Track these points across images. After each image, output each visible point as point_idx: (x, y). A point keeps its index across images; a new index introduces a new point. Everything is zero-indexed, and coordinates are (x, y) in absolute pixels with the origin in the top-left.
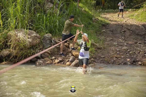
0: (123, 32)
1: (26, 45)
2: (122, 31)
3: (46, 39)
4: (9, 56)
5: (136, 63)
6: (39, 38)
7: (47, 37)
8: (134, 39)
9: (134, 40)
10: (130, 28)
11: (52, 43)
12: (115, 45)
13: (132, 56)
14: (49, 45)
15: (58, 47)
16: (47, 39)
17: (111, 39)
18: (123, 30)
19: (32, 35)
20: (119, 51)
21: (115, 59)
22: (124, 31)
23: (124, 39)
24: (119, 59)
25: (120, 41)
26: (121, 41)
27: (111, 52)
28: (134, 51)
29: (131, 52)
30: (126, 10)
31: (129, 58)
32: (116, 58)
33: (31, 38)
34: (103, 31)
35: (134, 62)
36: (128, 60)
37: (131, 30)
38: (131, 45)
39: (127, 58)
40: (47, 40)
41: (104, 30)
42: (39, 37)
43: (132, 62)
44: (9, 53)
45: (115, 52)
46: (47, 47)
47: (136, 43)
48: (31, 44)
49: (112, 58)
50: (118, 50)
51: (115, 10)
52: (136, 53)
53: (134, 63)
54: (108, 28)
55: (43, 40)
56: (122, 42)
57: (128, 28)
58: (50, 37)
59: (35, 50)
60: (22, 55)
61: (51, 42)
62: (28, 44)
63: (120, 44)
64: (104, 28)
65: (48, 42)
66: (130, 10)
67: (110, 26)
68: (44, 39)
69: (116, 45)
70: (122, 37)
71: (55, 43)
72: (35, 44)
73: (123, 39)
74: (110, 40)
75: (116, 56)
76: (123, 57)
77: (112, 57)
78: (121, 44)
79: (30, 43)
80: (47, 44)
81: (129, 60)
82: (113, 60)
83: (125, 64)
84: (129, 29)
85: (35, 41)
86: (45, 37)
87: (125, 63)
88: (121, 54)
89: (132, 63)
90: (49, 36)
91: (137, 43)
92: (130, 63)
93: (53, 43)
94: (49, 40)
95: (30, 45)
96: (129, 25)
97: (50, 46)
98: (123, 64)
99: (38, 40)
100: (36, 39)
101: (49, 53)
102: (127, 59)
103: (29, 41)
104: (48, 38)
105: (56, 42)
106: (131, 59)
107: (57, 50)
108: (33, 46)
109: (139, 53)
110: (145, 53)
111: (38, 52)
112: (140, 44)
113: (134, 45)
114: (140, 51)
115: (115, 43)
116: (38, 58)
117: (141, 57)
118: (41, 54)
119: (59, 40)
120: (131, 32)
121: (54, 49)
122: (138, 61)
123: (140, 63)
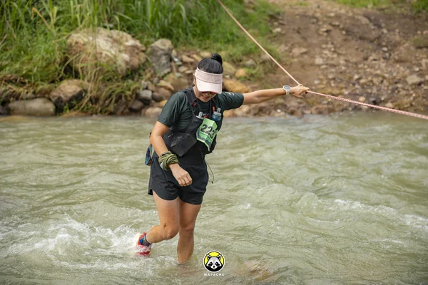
0: (325, 34)
1: (119, 69)
2: (321, 30)
3: (158, 54)
4: (79, 97)
6: (143, 51)
7: (161, 49)
9: (357, 53)
10: (337, 24)
11: (173, 64)
12: (319, 66)
13: (369, 91)
14: (168, 68)
15: (190, 74)
16: (160, 52)
17: (304, 50)
18: (322, 28)
19: (126, 44)
20: (334, 79)
22: (328, 31)
23: (334, 51)
25: (326, 54)
26: (329, 55)
27: (316, 82)
28: (369, 78)
29: (362, 81)
31: (361, 95)
33: (125, 50)
34: (277, 32)
35: (374, 103)
36: (362, 99)
37: (343, 29)
38: (356, 64)
39: (357, 94)
40: (161, 54)
42: (143, 49)
44: (79, 89)
45: (324, 83)
46: (162, 74)
47: (366, 59)
48: (128, 67)
50: (330, 77)
52: (375, 80)
54: (285, 25)
56: (333, 59)
57: (334, 24)
58: (167, 48)
59: (137, 81)
60: (110, 96)
61: (171, 60)
62: (124, 66)
63: (329, 62)
64: (276, 23)
65: (164, 60)
68: (153, 53)
69: (323, 65)
70: (329, 46)
71: (180, 63)
74: (303, 54)
75: (329, 90)
76: (347, 93)
78: (332, 62)
80: (163, 66)
81: (364, 99)
82: (325, 102)
85: (137, 60)
86: (154, 49)
88: (342, 85)
90: (165, 45)
93: (175, 62)
94: (165, 55)
96: (332, 15)
97: (169, 70)
98: (351, 109)
99: (142, 54)
100: (137, 54)
101: (169, 89)
102: (358, 97)
103: (124, 60)
105: (182, 61)
107: (188, 80)
108: (133, 73)
109: (382, 82)
110: (396, 83)
111: (145, 87)
112: (375, 60)
113: (364, 65)
114: (384, 78)
115: (318, 61)
116: (147, 103)
117: (389, 92)
118: (153, 92)
119: (189, 56)
120: (344, 32)
121: (180, 77)
122: (385, 102)
123: (390, 106)
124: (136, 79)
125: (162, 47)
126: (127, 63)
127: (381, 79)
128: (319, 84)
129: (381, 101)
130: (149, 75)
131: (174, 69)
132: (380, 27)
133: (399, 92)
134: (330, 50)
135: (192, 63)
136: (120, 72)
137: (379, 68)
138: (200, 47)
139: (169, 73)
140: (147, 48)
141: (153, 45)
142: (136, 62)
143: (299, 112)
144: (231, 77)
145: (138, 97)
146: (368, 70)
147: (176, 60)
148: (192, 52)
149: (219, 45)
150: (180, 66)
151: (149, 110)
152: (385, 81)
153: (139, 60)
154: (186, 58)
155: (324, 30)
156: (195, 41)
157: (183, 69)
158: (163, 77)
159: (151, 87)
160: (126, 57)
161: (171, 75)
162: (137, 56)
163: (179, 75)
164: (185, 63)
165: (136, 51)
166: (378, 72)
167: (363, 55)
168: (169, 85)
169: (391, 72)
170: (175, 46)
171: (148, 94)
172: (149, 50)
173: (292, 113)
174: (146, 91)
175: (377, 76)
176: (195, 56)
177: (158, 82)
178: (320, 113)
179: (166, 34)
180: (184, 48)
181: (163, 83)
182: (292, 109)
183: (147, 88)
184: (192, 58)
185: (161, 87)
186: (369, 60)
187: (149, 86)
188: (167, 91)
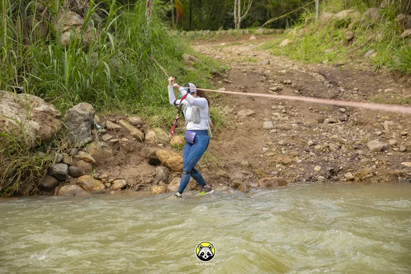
1: (26, 140)
2: (270, 88)
3: (77, 120)
5: (339, 175)
6: (58, 117)
7: (80, 115)
8: (311, 109)
9: (312, 114)
10: (289, 81)
11: (95, 131)
12: (268, 129)
13: (325, 158)
14: (89, 136)
15: (115, 143)
16: (80, 118)
17: (251, 112)
18: (272, 86)
19: (37, 109)
20: (286, 145)
21: (281, 170)
22: (278, 90)
23: (285, 113)
24: (292, 168)
25: (277, 117)
26: (280, 117)
27: (265, 149)
28: (326, 144)
29: (317, 147)
30: (247, 32)
31: (316, 164)
32: (283, 164)
33: (36, 117)
35: (332, 172)
36: (317, 168)
37: (295, 87)
38: (310, 127)
39: (312, 163)
40: (81, 120)
42: (58, 115)
43: (329, 174)
45: (274, 150)
46: (82, 143)
47: (321, 121)
48: (38, 136)
49: (273, 164)
50: (281, 142)
51: (218, 32)
52: (332, 146)
53: (335, 177)
54: (230, 83)
55: (67, 123)
56: (284, 121)
57: (285, 81)
58: (88, 113)
59: (50, 153)
60: (15, 171)
61: (93, 127)
62: (32, 134)
63: (280, 125)
64: (220, 82)
65: (84, 127)
66: (260, 30)
67: (231, 75)
68: (71, 119)
69: (272, 129)
70: (279, 107)
71: (104, 130)
72: (50, 136)
73: (284, 111)
74: (249, 116)
75: (280, 159)
76: (300, 161)
77: (272, 162)
78: (284, 125)
79: (37, 134)
80: (83, 134)
81: (320, 168)
82: (276, 173)
83: (312, 180)
84: (286, 84)
85: (50, 128)
86: (72, 114)
87: (310, 178)
88: (294, 152)
89: (329, 177)
90: (85, 110)
91: (323, 122)
92: (323, 177)
93: (97, 129)
94: (85, 121)
95: (38, 139)
96: (284, 71)
97: (89, 139)
98: (305, 180)
99: (57, 121)
100: (51, 120)
101: (90, 162)
102: (312, 166)
103: (33, 128)
104: (82, 115)
105: (106, 128)
106: (323, 167)
107: (113, 150)
108: (44, 143)
109: (340, 147)
110: (356, 149)
111: (59, 160)
112: (332, 122)
113: (320, 128)
114: (342, 143)
115: (267, 124)
116: (61, 179)
117: (348, 159)
118: (69, 165)
119: (115, 122)
120: (297, 91)
121: (102, 147)
122: (344, 171)
123: (349, 175)
124: (48, 151)
125: (82, 112)
126: (36, 132)
127: (338, 144)
128: (267, 151)
129: (340, 170)
130: (65, 145)
131: (97, 138)
132: (336, 85)
133: (359, 159)
134: (281, 112)
135: (118, 130)
136: (27, 143)
137: (336, 132)
138: (128, 111)
139: (89, 142)
140: (63, 113)
141: (70, 109)
142: (48, 130)
143: (244, 186)
144: (164, 145)
145: (50, 171)
146: (324, 134)
147: (98, 127)
148: (118, 117)
149: (151, 108)
150: (103, 133)
151: (64, 189)
152: (343, 146)
153: (52, 127)
154: (110, 125)
155: (274, 88)
156: (122, 104)
157: (107, 137)
158: (83, 147)
159: (67, 160)
160: (36, 124)
161: (93, 144)
162: (50, 124)
163: (102, 144)
164: (109, 130)
165: (50, 117)
166: (335, 136)
167: (318, 116)
168: (90, 157)
169: (349, 135)
170: (99, 111)
171: (63, 168)
172: (66, 115)
173: (236, 187)
174: (61, 165)
175: (334, 140)
176: (121, 121)
177: (77, 154)
178: (269, 186)
179: (88, 97)
180: (109, 113)
181: (82, 154)
182: (235, 181)
183: (62, 162)
184: (118, 123)
185: (80, 159)
186: (325, 122)
187: (65, 159)
188: (88, 164)
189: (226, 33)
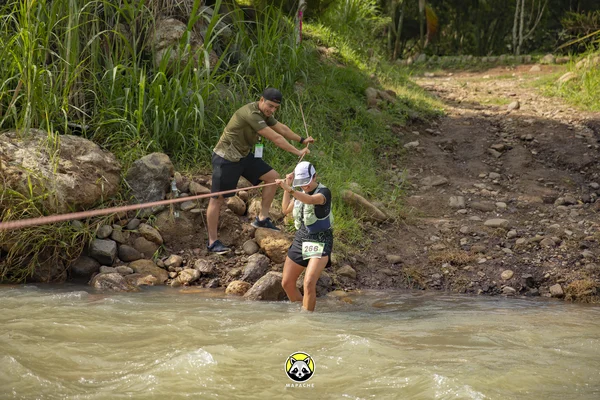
1: (52, 202)
2: (494, 146)
3: (145, 177)
5: (541, 288)
7: (149, 170)
8: (542, 181)
9: (540, 189)
10: (529, 136)
11: (169, 195)
12: (454, 208)
13: (526, 259)
15: (198, 214)
16: (149, 174)
17: (441, 179)
18: (498, 143)
19: (82, 158)
20: (471, 234)
21: (447, 272)
22: (505, 150)
23: (497, 184)
24: (466, 270)
25: (480, 189)
26: (484, 191)
27: (434, 238)
28: (537, 236)
29: (520, 241)
30: (529, 59)
31: (509, 267)
32: (453, 263)
33: (73, 169)
34: (411, 147)
35: (531, 282)
36: (506, 274)
39: (502, 265)
40: (150, 179)
41: (415, 143)
42: (114, 168)
43: (523, 284)
45: (449, 240)
46: (148, 212)
47: (550, 201)
48: (70, 198)
49: (437, 263)
50: (464, 229)
51: (484, 59)
53: (534, 290)
54: (436, 135)
55: (131, 182)
56: (487, 197)
57: (523, 136)
58: (161, 167)
59: (90, 223)
60: (30, 247)
61: (168, 189)
62: (61, 195)
63: (476, 204)
64: (417, 133)
65: (153, 188)
66: (549, 58)
67: (444, 124)
68: (136, 175)
69: (461, 208)
70: (492, 175)
72: (94, 198)
73: (495, 181)
74: (438, 186)
75: (451, 255)
76: (484, 260)
77: (437, 259)
78: (483, 204)
79: (69, 195)
80: (151, 199)
81: (511, 273)
82: (437, 276)
83: (492, 291)
84: (524, 140)
85: (94, 187)
86: (139, 169)
87: (491, 288)
88: (479, 247)
89: (524, 289)
90: (157, 164)
91: (553, 202)
92: (512, 289)
93: (173, 192)
94: (157, 179)
95: (70, 202)
96: (530, 121)
98: (480, 290)
100: (99, 176)
101: (154, 240)
102: (501, 269)
103: (64, 186)
104: (153, 170)
105: (188, 191)
106: (517, 273)
107: (195, 224)
109: (558, 243)
110: (583, 247)
111: (106, 235)
112: (566, 204)
113: (541, 211)
114: (563, 237)
115: (455, 200)
117: (564, 263)
118: (118, 244)
119: (203, 183)
120: (535, 152)
121: (178, 220)
122: (550, 281)
123: (557, 289)
125: (153, 166)
126: (69, 191)
127: (556, 238)
128: (436, 242)
129: (544, 280)
131: (172, 205)
133: (582, 264)
134: (490, 183)
139: (159, 211)
141: (138, 161)
142: (90, 189)
145: (88, 251)
147: (175, 189)
152: (564, 243)
154: (195, 187)
155: (499, 146)
157: (188, 205)
158: (147, 218)
159: (118, 235)
160: (70, 180)
161: (164, 215)
162: (96, 180)
163: (177, 215)
165: (99, 171)
167: (548, 193)
168: (155, 233)
171: (108, 248)
172: (130, 169)
174: (107, 242)
175: (553, 231)
177: (137, 227)
181: (145, 228)
183: (110, 237)
185: (140, 235)
186: (556, 203)
187: (115, 233)
188: (150, 243)
189: (497, 60)
